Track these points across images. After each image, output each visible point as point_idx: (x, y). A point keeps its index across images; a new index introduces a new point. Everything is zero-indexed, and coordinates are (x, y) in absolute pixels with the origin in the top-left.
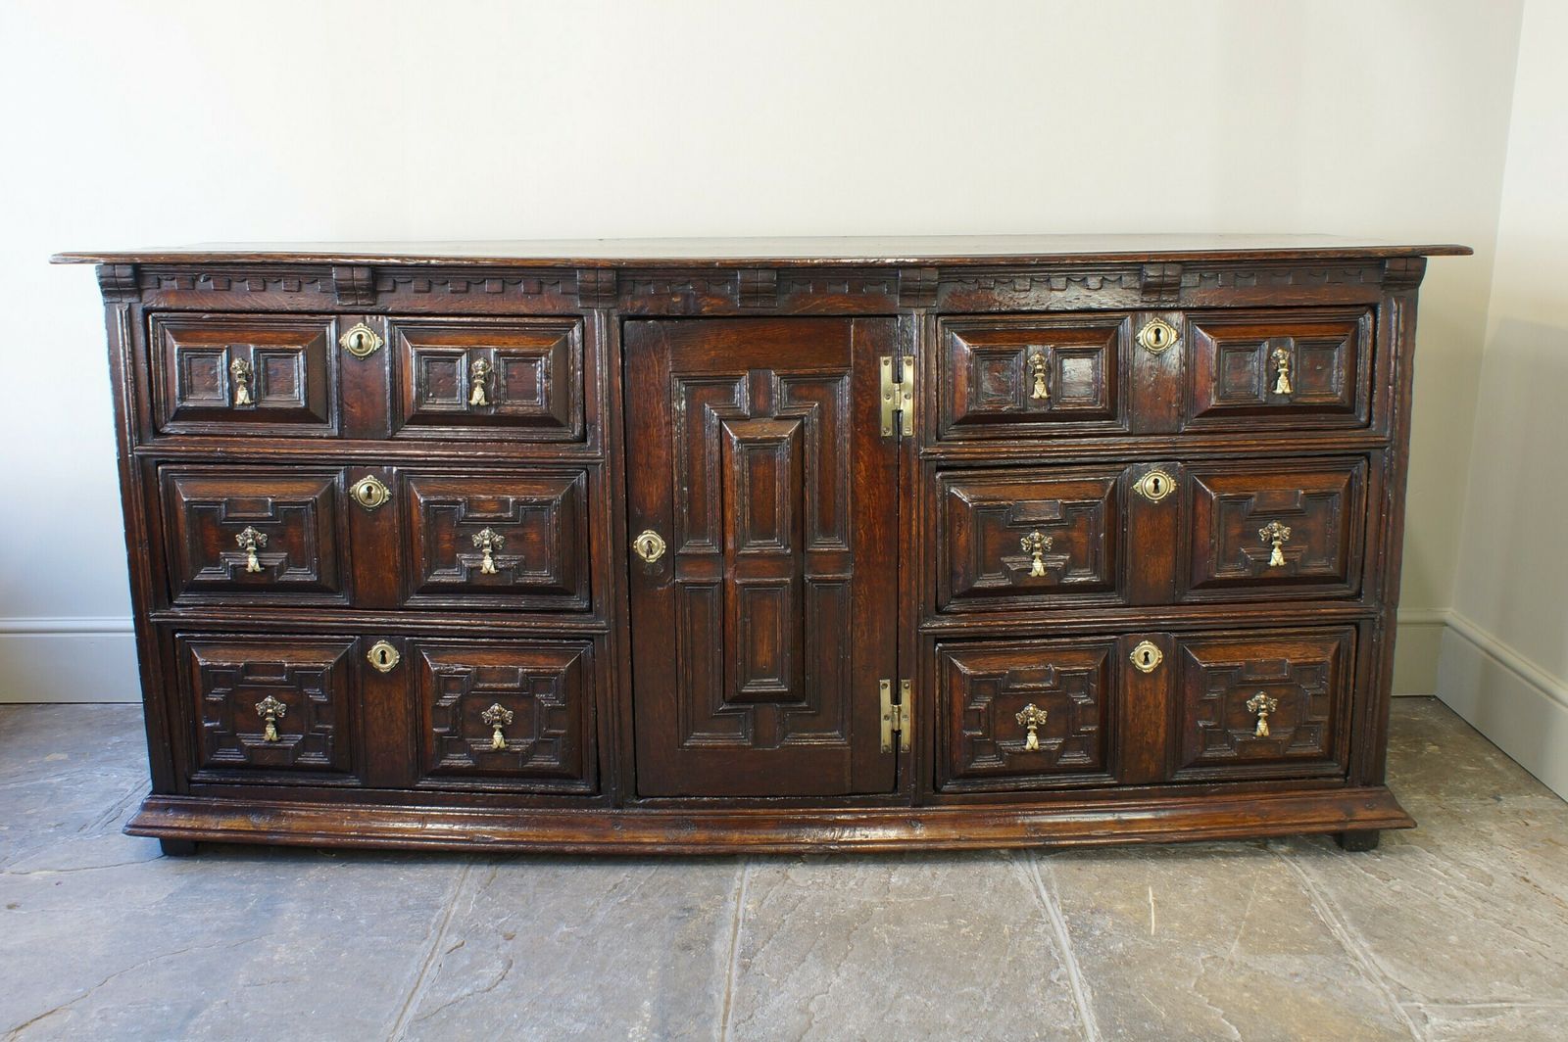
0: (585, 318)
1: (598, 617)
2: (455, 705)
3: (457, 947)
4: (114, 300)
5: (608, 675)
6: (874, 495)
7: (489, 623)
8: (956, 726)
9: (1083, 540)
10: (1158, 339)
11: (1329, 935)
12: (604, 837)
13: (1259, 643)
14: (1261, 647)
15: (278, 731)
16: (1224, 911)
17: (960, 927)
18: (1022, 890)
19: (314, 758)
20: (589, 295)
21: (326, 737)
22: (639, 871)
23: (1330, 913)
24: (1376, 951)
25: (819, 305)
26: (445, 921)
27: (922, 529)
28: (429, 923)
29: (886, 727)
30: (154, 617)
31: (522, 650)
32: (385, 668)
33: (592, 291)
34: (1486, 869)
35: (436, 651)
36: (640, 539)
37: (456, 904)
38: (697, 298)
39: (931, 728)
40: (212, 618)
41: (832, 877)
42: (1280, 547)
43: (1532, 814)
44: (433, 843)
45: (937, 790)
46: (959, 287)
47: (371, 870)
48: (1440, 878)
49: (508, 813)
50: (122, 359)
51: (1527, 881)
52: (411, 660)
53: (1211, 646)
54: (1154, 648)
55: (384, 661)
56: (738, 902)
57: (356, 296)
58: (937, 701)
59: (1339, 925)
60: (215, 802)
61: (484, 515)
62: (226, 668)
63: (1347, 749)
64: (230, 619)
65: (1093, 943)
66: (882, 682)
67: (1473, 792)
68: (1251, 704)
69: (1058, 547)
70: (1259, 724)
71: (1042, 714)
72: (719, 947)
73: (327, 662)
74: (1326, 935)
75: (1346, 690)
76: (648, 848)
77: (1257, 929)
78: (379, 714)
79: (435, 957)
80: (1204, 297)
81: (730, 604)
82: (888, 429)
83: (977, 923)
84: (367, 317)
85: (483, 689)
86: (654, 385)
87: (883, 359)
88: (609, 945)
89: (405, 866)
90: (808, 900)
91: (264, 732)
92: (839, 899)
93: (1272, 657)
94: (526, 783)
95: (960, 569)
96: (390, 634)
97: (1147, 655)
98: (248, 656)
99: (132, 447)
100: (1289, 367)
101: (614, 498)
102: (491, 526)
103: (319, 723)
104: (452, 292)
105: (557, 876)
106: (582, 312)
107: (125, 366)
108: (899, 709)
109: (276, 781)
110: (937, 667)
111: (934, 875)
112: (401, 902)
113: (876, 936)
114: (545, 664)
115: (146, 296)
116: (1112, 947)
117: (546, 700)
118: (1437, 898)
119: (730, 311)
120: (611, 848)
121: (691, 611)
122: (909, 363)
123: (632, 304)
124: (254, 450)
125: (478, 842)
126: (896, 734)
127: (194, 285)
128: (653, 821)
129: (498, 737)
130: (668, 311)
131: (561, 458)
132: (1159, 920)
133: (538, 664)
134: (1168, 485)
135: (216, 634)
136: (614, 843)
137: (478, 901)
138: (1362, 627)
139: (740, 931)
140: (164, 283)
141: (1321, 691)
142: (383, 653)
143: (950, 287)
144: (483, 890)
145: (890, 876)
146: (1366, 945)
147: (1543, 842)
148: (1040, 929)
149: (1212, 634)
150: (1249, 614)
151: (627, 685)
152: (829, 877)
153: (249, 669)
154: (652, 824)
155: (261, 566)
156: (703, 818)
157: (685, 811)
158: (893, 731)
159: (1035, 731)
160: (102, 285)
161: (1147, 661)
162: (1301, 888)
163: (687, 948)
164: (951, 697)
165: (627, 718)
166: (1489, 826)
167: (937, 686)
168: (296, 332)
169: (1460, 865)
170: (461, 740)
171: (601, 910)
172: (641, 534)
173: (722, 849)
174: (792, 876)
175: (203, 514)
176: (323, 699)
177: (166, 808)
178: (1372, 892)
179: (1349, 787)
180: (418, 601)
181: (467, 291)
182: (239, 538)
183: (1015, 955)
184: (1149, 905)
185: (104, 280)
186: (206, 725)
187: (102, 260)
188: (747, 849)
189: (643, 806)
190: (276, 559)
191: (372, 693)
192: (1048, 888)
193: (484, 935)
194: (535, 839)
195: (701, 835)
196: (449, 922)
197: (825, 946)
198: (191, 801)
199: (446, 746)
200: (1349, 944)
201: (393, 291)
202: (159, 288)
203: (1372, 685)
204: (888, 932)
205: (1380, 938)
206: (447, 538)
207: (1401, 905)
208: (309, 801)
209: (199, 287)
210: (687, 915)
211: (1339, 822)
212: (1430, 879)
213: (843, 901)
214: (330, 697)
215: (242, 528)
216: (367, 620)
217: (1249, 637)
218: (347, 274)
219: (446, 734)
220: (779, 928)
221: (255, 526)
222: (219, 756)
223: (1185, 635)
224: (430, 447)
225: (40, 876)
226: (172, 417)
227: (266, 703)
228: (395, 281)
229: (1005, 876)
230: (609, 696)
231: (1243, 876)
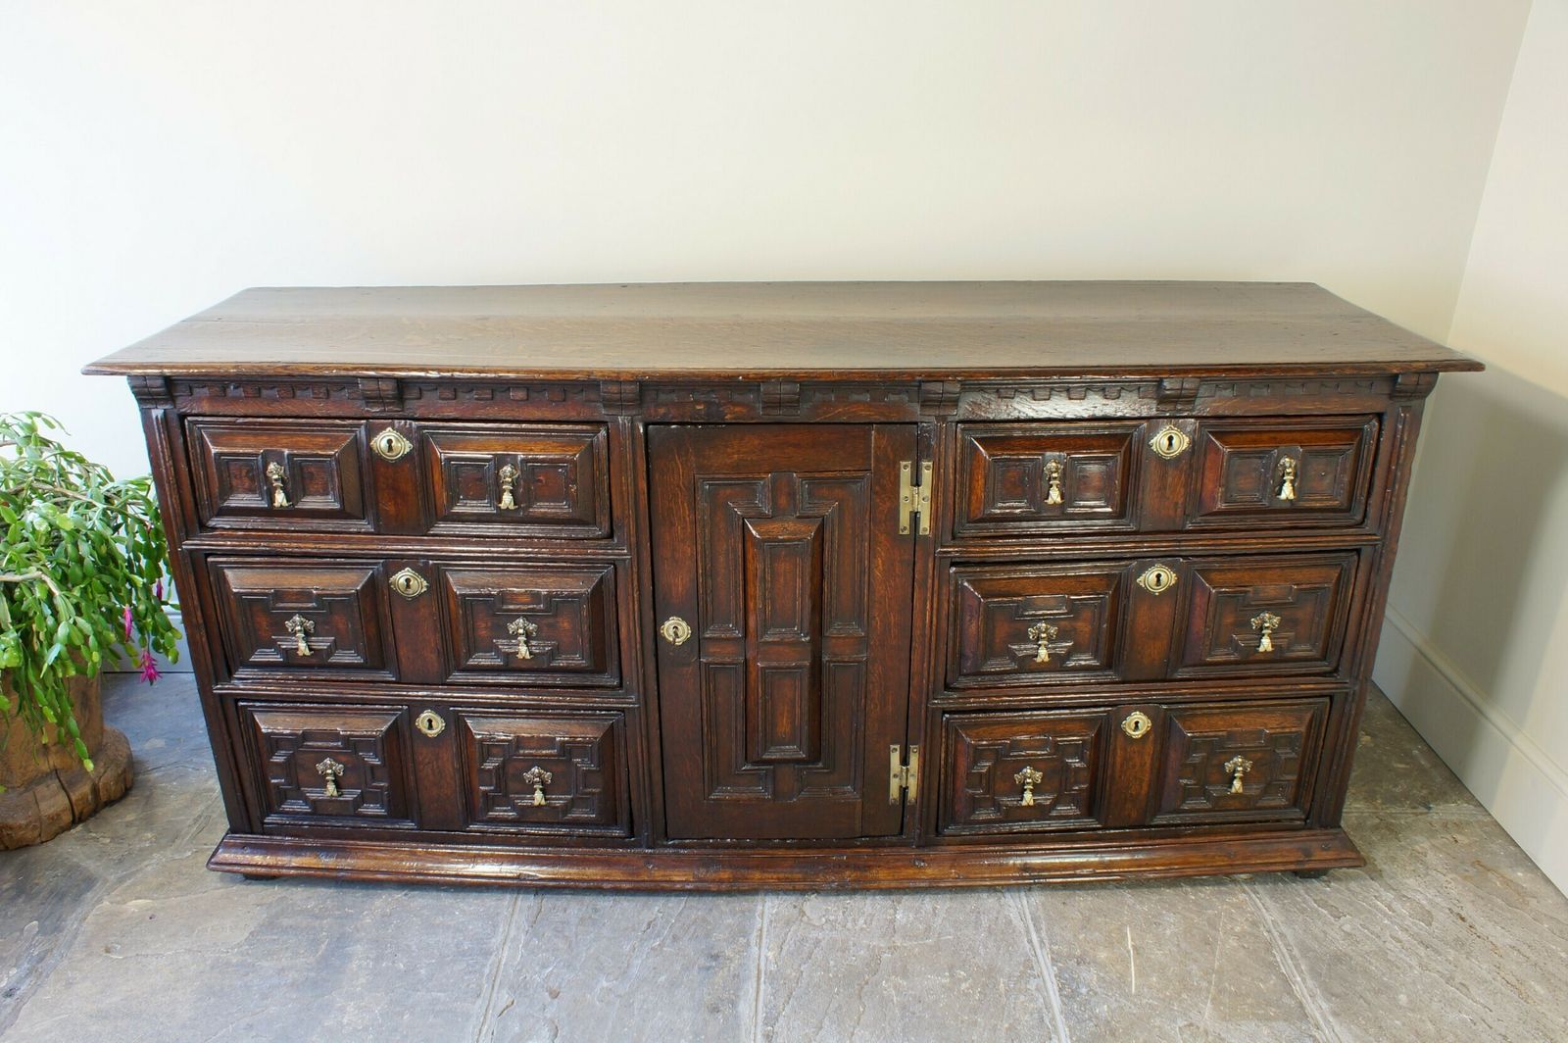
0: (609, 424)
1: (628, 692)
2: (497, 768)
3: (507, 1007)
4: (148, 406)
5: (639, 741)
6: (890, 586)
7: (526, 697)
8: (959, 784)
9: (1087, 629)
10: (1170, 444)
11: (1291, 993)
12: (638, 873)
13: (1240, 713)
14: (1242, 717)
15: (338, 787)
16: (1196, 961)
17: (960, 981)
18: (1014, 931)
19: (372, 809)
20: (613, 404)
21: (382, 793)
22: (670, 905)
23: (1290, 961)
24: (1335, 1014)
25: (841, 413)
26: (497, 972)
27: (934, 619)
28: (482, 975)
29: (894, 785)
30: (219, 689)
31: (558, 720)
32: (433, 733)
33: (618, 401)
34: (1424, 902)
35: (478, 719)
36: (667, 624)
37: (506, 948)
38: (720, 406)
39: (936, 785)
40: (270, 691)
41: (844, 912)
42: (1269, 635)
43: (1459, 826)
44: (483, 880)
45: (938, 832)
46: (979, 396)
48: (1385, 915)
49: (550, 853)
51: (1463, 919)
52: (456, 727)
53: (1196, 715)
54: (1144, 718)
55: (430, 727)
56: (760, 948)
57: (384, 404)
58: (942, 762)
59: (1299, 979)
60: (288, 841)
61: (518, 607)
62: (286, 735)
63: (1310, 799)
64: (286, 691)
65: (1080, 1004)
66: (892, 747)
68: (1229, 766)
69: (1062, 636)
70: (1235, 782)
71: (1038, 775)
72: (744, 1008)
73: (377, 729)
74: (1288, 994)
75: (1315, 752)
76: (679, 886)
77: (1227, 985)
78: (430, 772)
79: (488, 1022)
80: (1218, 407)
81: (752, 683)
82: (905, 528)
83: (975, 976)
84: (396, 421)
85: (524, 755)
86: (678, 486)
87: (903, 463)
88: (645, 1007)
89: (460, 895)
90: (823, 944)
91: (325, 788)
93: (1251, 727)
94: (566, 828)
95: (968, 652)
96: (439, 707)
97: (1137, 724)
98: (305, 724)
99: (179, 541)
100: (1295, 475)
101: (641, 590)
102: (524, 616)
103: (374, 781)
104: (477, 399)
106: (606, 419)
108: (907, 770)
109: (340, 825)
110: (944, 734)
111: (935, 909)
112: (457, 946)
113: (885, 992)
114: (580, 733)
115: (179, 401)
116: (1097, 1011)
117: (582, 764)
118: (1385, 942)
119: (752, 419)
120: (644, 884)
121: (715, 687)
122: (927, 468)
123: (655, 411)
124: (295, 545)
125: (524, 880)
126: (904, 791)
127: (225, 391)
128: (683, 860)
129: (538, 795)
130: (691, 417)
131: (590, 553)
132: (1140, 973)
133: (573, 733)
134: (1169, 577)
135: (272, 703)
136: (647, 881)
137: (526, 944)
138: (1335, 698)
139: (762, 987)
140: (196, 391)
141: (1293, 755)
142: (430, 721)
143: (971, 397)
144: (530, 930)
145: (896, 910)
146: (1324, 1006)
147: (1473, 864)
148: (1032, 985)
149: (1198, 705)
150: (1234, 689)
151: (656, 749)
152: (841, 914)
153: (306, 736)
154: (681, 863)
155: (310, 650)
156: (727, 857)
157: (710, 852)
158: (901, 787)
159: (1031, 790)
160: (136, 394)
161: (1137, 727)
162: (1262, 929)
163: (715, 1010)
164: (955, 760)
165: (657, 777)
166: (1423, 844)
167: (943, 750)
168: (327, 436)
169: (1402, 898)
170: (506, 795)
171: (636, 958)
172: (668, 620)
173: (745, 887)
174: (808, 913)
175: (251, 604)
176: (376, 762)
177: (240, 846)
178: (1325, 933)
179: (1310, 829)
180: (458, 677)
181: (492, 399)
182: (288, 624)
183: (1011, 1021)
184: (1128, 952)
185: (136, 390)
186: (273, 781)
187: (132, 372)
188: (767, 887)
189: (674, 846)
190: (323, 643)
191: (421, 754)
192: (1038, 931)
193: (531, 991)
194: (576, 877)
195: (725, 874)
196: (500, 973)
197: (840, 1007)
198: (265, 839)
199: (490, 801)
200: (1311, 1007)
201: (420, 398)
202: (191, 394)
203: (1338, 748)
204: (895, 987)
205: (1337, 996)
206: (484, 625)
207: (1353, 951)
208: (372, 840)
209: (230, 395)
210: (714, 964)
211: (1298, 862)
212: (1375, 915)
213: (854, 945)
214: (383, 760)
215: (290, 616)
216: (415, 693)
217: (1231, 707)
218: (373, 385)
219: (491, 791)
220: (797, 983)
221: (300, 614)
222: (286, 807)
223: (1173, 707)
224: (463, 543)
225: (136, 906)
226: (215, 512)
227: (325, 764)
228: (420, 390)
229: (998, 913)
230: (640, 758)
231: (1210, 911)
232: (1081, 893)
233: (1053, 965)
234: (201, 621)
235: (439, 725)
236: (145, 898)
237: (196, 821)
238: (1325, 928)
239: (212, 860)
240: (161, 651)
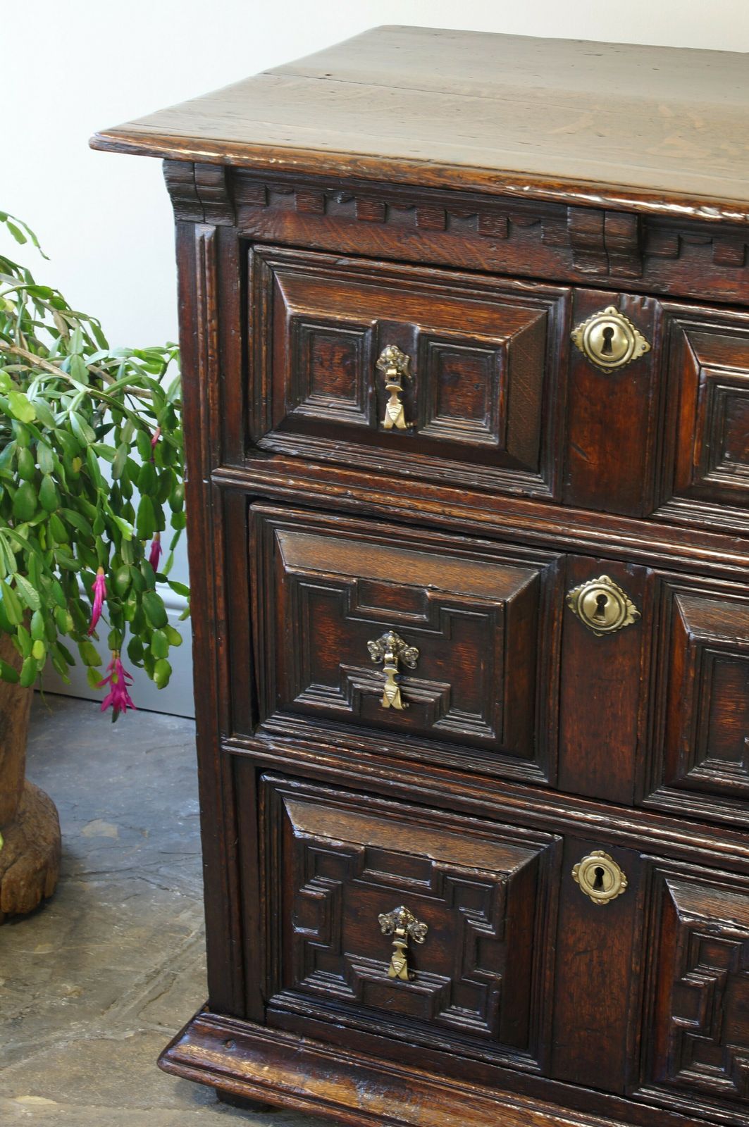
4: (190, 218)
15: (412, 963)
19: (466, 1018)
21: (488, 991)
30: (232, 745)
32: (600, 896)
35: (692, 886)
52: (645, 891)
55: (599, 884)
57: (609, 261)
62: (336, 849)
64: (348, 769)
78: (584, 969)
84: (626, 296)
91: (387, 962)
96: (621, 849)
98: (373, 835)
103: (478, 966)
115: (244, 214)
127: (325, 205)
140: (276, 198)
142: (600, 872)
153: (372, 857)
155: (404, 699)
160: (174, 193)
168: (495, 310)
170: (720, 1043)
175: (314, 599)
176: (489, 930)
177: (225, 1039)
180: (667, 798)
182: (373, 646)
185: (175, 185)
186: (298, 929)
187: (173, 153)
190: (428, 692)
191: (574, 932)
198: (266, 1034)
199: (688, 1050)
201: (677, 257)
202: (267, 204)
206: (732, 707)
208: (453, 1077)
209: (334, 213)
214: (501, 929)
215: (377, 633)
216: (581, 815)
218: (592, 222)
219: (693, 1029)
221: (399, 633)
222: (314, 983)
224: (717, 545)
225: (29, 1106)
226: (277, 424)
227: (396, 917)
228: (680, 240)
234: (222, 617)
235: (615, 883)
236: (47, 1096)
237: (150, 978)
239: (170, 1053)
240: (142, 662)
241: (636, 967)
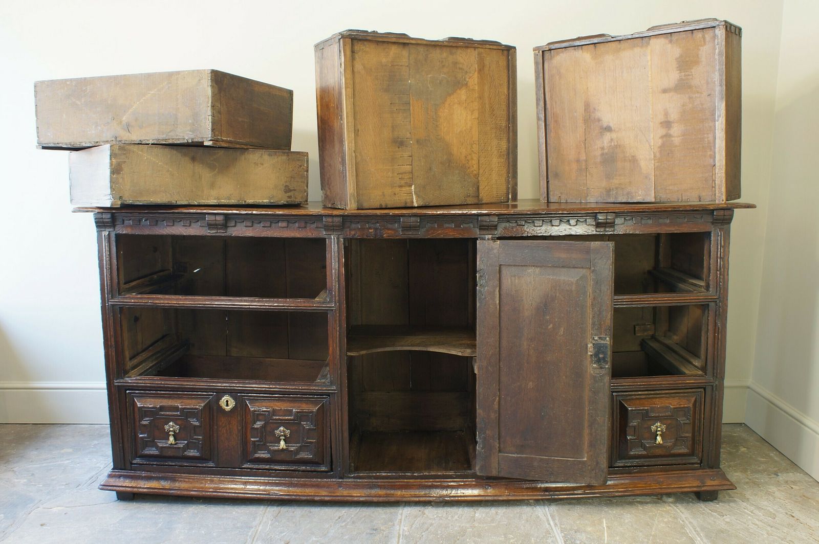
0: (327, 239)
1: (332, 384)
2: (262, 427)
4: (101, 230)
5: (337, 413)
7: (279, 387)
12: (334, 493)
13: (656, 398)
14: (658, 400)
15: (175, 439)
16: (641, 532)
17: (510, 539)
18: (541, 520)
19: (192, 453)
20: (330, 228)
21: (198, 442)
22: (351, 510)
23: (694, 532)
25: (440, 233)
26: (255, 534)
28: (247, 535)
30: (117, 382)
31: (294, 400)
32: (228, 409)
33: (331, 227)
34: (772, 510)
35: (253, 400)
37: (261, 526)
38: (381, 230)
40: (144, 383)
41: (446, 514)
43: (794, 483)
44: (250, 495)
46: (507, 225)
47: (219, 509)
48: (749, 515)
49: (287, 481)
50: (104, 258)
51: (793, 517)
52: (241, 405)
53: (633, 399)
55: (227, 405)
56: (400, 526)
57: (217, 229)
59: (699, 539)
60: (144, 474)
62: (150, 408)
63: (701, 450)
64: (153, 384)
67: (764, 472)
68: (653, 428)
70: (658, 438)
73: (200, 405)
75: (700, 422)
76: (356, 499)
77: (658, 540)
78: (225, 431)
80: (626, 229)
83: (518, 537)
85: (276, 420)
89: (236, 507)
90: (435, 525)
91: (168, 439)
92: (450, 525)
93: (663, 405)
94: (296, 466)
96: (231, 392)
98: (161, 402)
99: (108, 300)
101: (340, 326)
103: (195, 436)
104: (263, 227)
105: (310, 512)
106: (326, 236)
107: (106, 261)
109: (174, 464)
111: (497, 513)
112: (234, 525)
113: (468, 543)
114: (306, 407)
115: (116, 228)
117: (306, 425)
118: (748, 525)
119: (397, 236)
120: (337, 498)
123: (350, 233)
124: (166, 302)
125: (272, 495)
127: (140, 222)
128: (358, 485)
129: (282, 443)
130: (367, 236)
131: (315, 307)
132: (609, 536)
133: (302, 407)
135: (146, 391)
136: (339, 496)
137: (271, 525)
138: (707, 390)
139: (401, 540)
140: (126, 220)
141: (688, 421)
142: (227, 401)
143: (504, 225)
144: (274, 519)
145: (475, 513)
147: (800, 497)
148: (549, 540)
149: (633, 393)
150: (651, 383)
151: (346, 417)
153: (162, 408)
154: (357, 486)
156: (383, 484)
157: (374, 481)
160: (96, 223)
162: (679, 520)
165: (346, 434)
166: (773, 489)
169: (759, 508)
170: (264, 444)
171: (332, 530)
173: (392, 499)
174: (427, 514)
176: (197, 424)
177: (120, 476)
178: (715, 522)
179: (703, 469)
181: (270, 227)
184: (604, 528)
185: (97, 220)
186: (140, 436)
187: (97, 211)
188: (405, 499)
189: (354, 478)
191: (221, 421)
192: (554, 520)
193: (274, 541)
194: (300, 494)
195: (382, 492)
196: (257, 535)
198: (132, 473)
199: (257, 447)
201: (235, 226)
202: (123, 224)
203: (712, 419)
204: (474, 541)
207: (730, 528)
208: (190, 474)
209: (142, 224)
210: (375, 532)
211: (698, 487)
212: (744, 515)
213: (452, 525)
214: (201, 423)
216: (220, 385)
217: (651, 394)
218: (213, 218)
219: (257, 441)
220: (420, 539)
222: (146, 452)
223: (620, 394)
227: (170, 426)
228: (236, 222)
229: (532, 513)
230: (337, 423)
231: (650, 514)
232: (578, 506)
233: (561, 533)
234: (113, 344)
235: (232, 403)
238: (715, 520)
241: (240, 428)
